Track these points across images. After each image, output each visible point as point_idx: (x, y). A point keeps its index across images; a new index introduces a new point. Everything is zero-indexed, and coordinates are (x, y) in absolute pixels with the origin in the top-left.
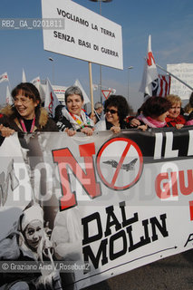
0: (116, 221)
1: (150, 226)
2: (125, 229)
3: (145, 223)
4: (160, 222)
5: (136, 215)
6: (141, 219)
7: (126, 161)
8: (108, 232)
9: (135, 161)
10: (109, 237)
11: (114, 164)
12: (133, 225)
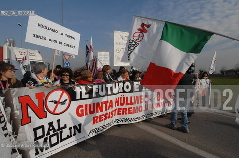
0: (53, 129)
1: (73, 130)
2: (58, 132)
3: (70, 129)
4: (78, 128)
5: (66, 125)
6: (68, 127)
7: (62, 100)
8: (48, 133)
9: (66, 100)
10: (48, 136)
11: (55, 102)
12: (63, 130)
